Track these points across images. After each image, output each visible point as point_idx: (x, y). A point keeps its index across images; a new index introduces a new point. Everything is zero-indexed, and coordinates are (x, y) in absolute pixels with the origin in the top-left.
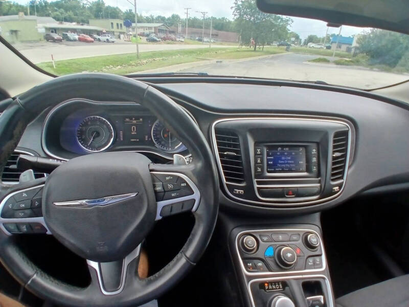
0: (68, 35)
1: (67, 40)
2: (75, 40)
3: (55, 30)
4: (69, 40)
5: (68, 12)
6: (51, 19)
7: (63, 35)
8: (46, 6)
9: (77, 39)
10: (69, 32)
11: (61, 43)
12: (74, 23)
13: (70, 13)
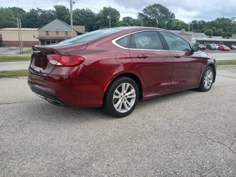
0: (211, 45)
1: (209, 49)
2: (215, 49)
3: (203, 42)
4: (210, 49)
5: (219, 29)
6: (203, 34)
7: (208, 45)
8: (203, 25)
9: (217, 48)
10: (213, 43)
11: (204, 51)
12: (220, 37)
13: (221, 30)
